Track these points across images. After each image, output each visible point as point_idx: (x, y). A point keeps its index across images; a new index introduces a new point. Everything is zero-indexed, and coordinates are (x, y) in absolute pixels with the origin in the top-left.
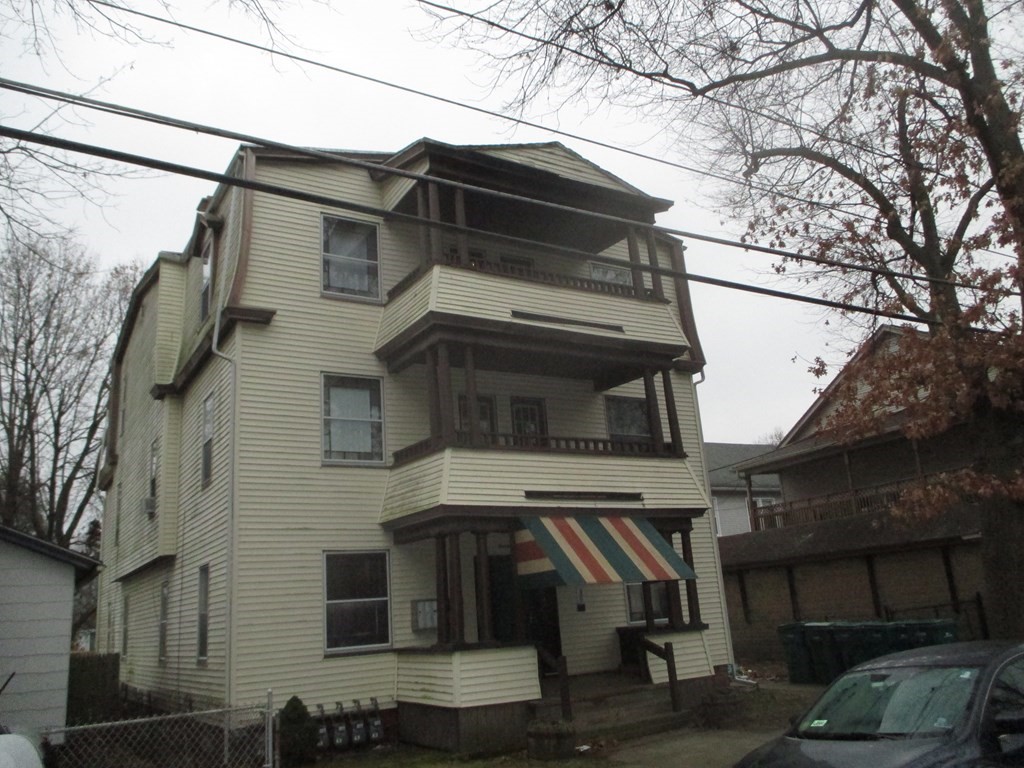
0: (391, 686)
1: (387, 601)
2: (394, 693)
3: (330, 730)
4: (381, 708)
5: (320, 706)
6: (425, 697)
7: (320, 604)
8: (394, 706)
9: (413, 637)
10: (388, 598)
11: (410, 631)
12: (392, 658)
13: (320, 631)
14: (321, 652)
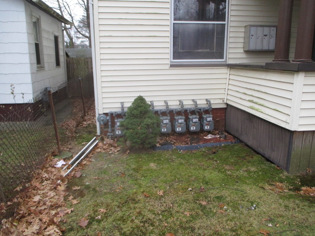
0: (223, 91)
1: (225, 24)
2: (225, 97)
3: (172, 121)
4: (214, 107)
5: (166, 102)
6: (252, 108)
7: (168, 23)
8: (225, 106)
9: (244, 56)
10: (226, 22)
11: (242, 51)
12: (225, 70)
13: (168, 45)
14: (168, 62)
